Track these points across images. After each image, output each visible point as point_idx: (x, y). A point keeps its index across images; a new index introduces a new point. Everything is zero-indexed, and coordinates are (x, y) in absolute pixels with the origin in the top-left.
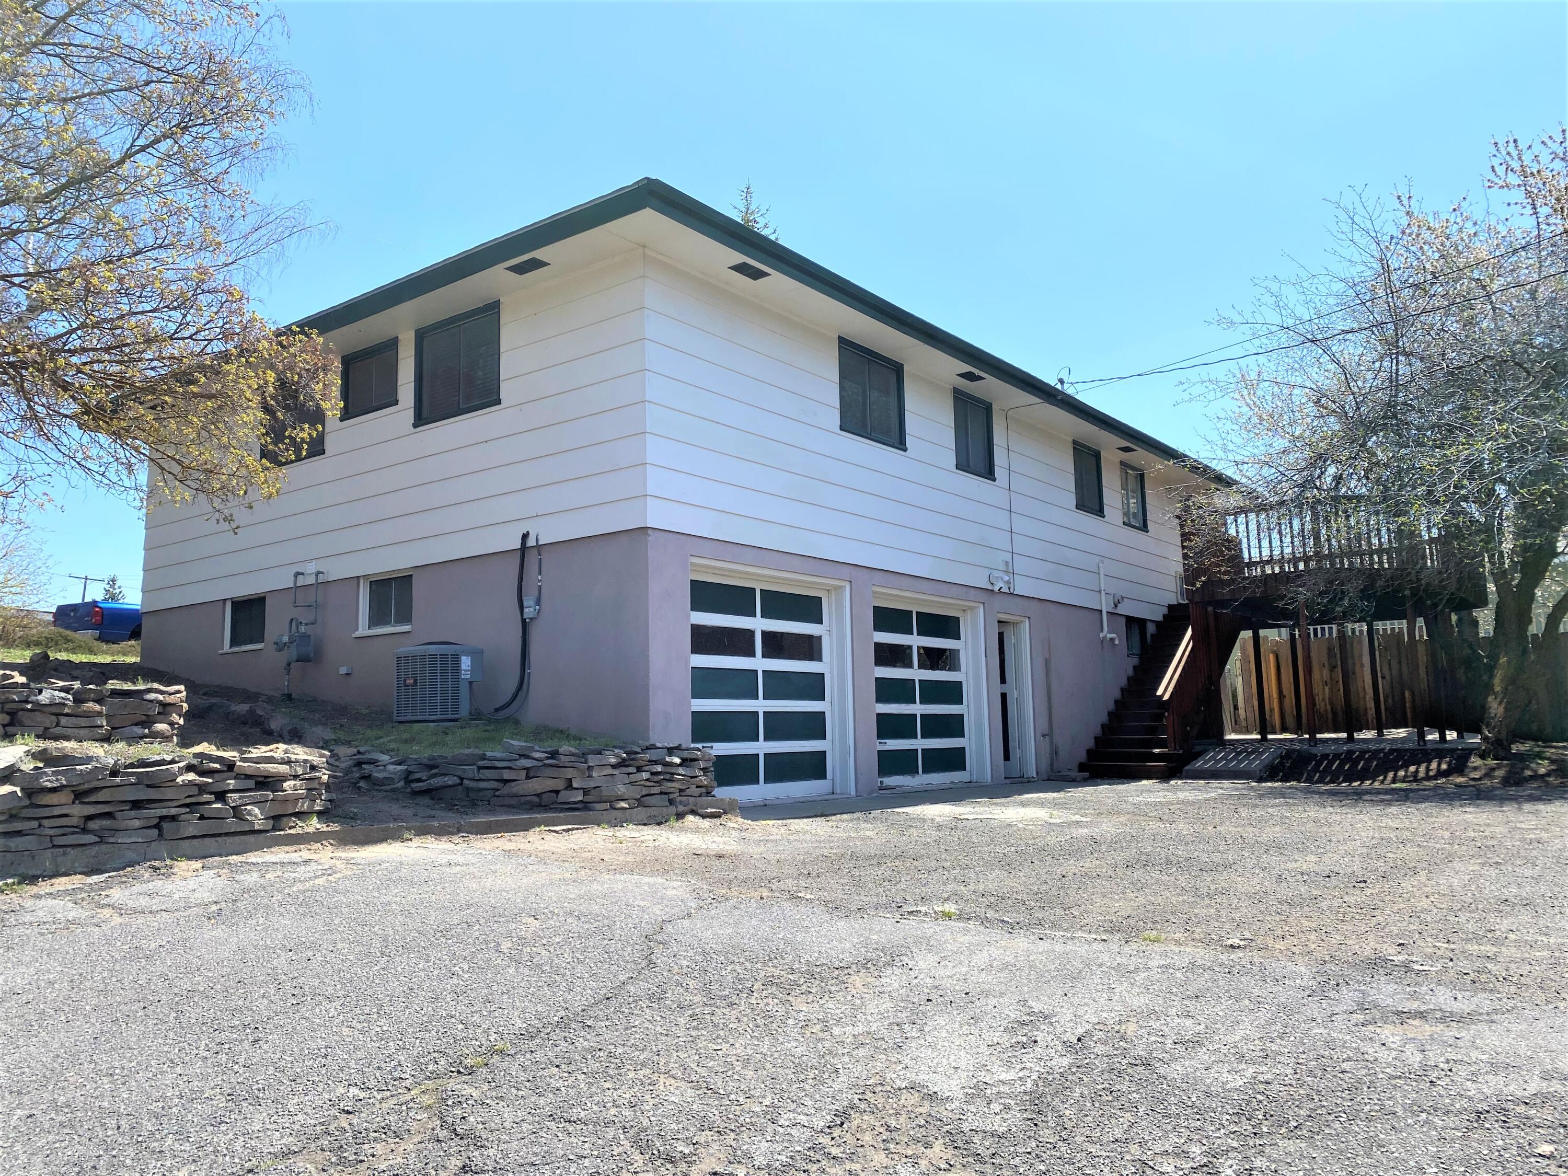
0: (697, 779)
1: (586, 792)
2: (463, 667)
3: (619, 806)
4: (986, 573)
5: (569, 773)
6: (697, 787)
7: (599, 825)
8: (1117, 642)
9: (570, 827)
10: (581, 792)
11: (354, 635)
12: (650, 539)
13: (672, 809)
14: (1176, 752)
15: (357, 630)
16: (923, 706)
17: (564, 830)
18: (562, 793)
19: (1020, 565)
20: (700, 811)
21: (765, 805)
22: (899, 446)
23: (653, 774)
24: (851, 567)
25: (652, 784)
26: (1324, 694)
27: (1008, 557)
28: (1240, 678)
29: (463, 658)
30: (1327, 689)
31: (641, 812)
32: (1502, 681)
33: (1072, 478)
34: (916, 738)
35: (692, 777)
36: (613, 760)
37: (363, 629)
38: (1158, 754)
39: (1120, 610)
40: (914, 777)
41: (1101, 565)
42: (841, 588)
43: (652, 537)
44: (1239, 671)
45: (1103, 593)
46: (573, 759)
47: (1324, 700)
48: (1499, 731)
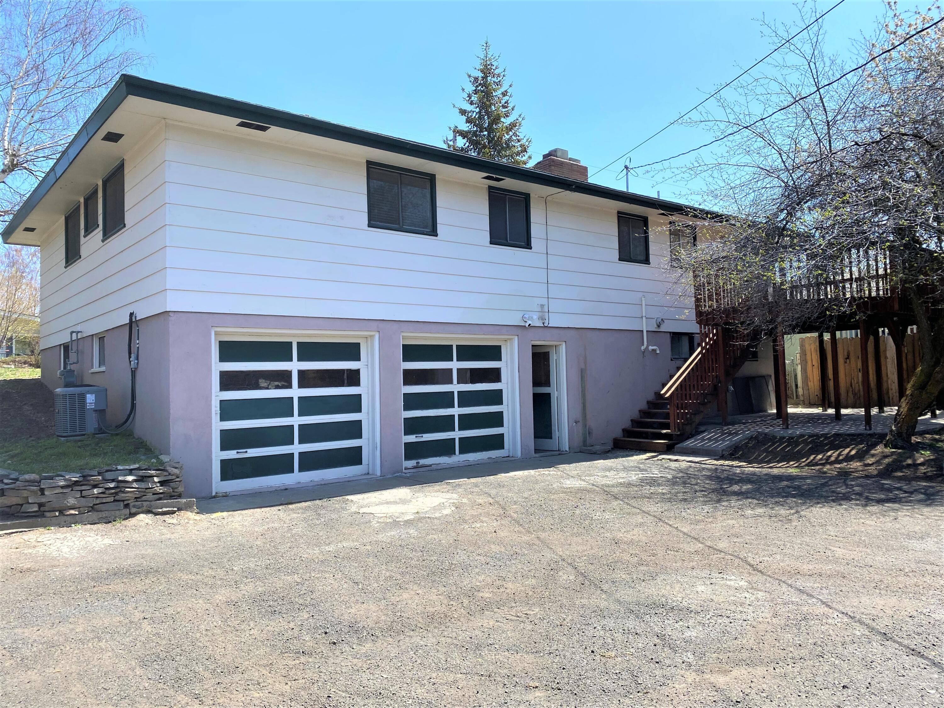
0: (153, 489)
1: (41, 505)
2: (88, 401)
3: (68, 513)
4: (520, 315)
5: (25, 494)
6: (154, 494)
7: (45, 527)
8: (658, 352)
9: (14, 531)
10: (36, 505)
11: (90, 372)
12: (170, 318)
13: (127, 511)
14: (676, 433)
15: (93, 368)
16: (461, 409)
17: (6, 534)
18: (24, 505)
19: (554, 306)
20: (154, 510)
21: (286, 489)
22: (432, 233)
23: (106, 489)
24: (378, 322)
25: (107, 496)
26: (858, 378)
27: (544, 301)
28: (799, 367)
29: (88, 396)
30: (860, 374)
31: (93, 516)
32: (913, 386)
33: (616, 239)
34: (454, 430)
35: (146, 489)
36: (62, 483)
37: (96, 369)
38: (665, 434)
39: (663, 328)
40: (450, 457)
41: (643, 299)
42: (372, 336)
43: (173, 317)
44: (799, 361)
45: (644, 318)
46: (27, 484)
47: (858, 383)
48: (901, 427)
